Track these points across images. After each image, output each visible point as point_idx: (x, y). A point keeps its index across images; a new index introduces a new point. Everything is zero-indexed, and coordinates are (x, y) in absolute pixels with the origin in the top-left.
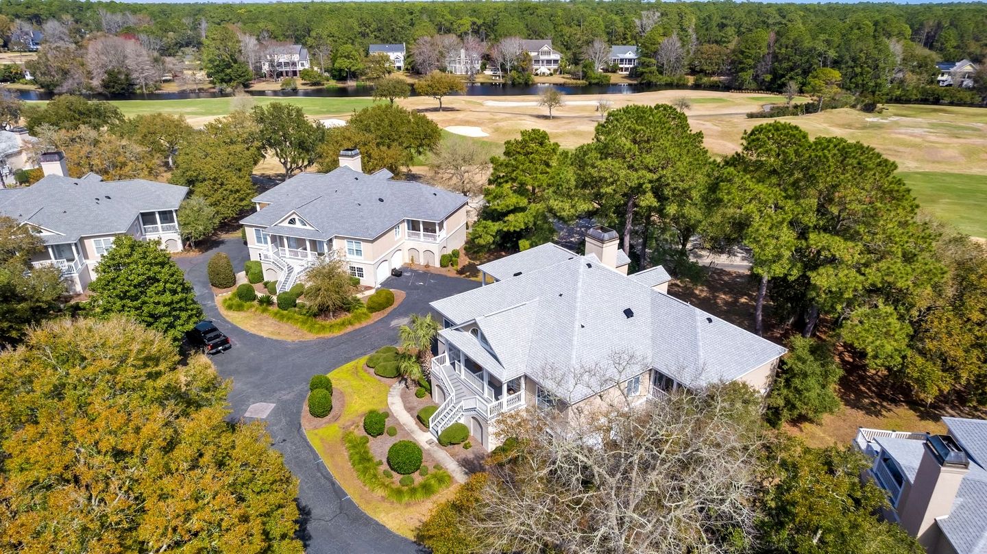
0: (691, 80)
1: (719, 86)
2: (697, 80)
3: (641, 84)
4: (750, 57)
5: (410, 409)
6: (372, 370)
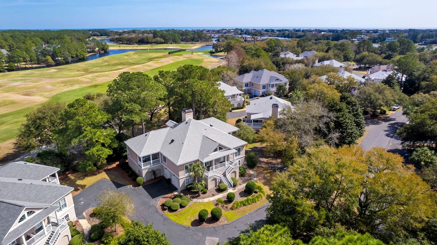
5: (213, 195)
6: (180, 210)
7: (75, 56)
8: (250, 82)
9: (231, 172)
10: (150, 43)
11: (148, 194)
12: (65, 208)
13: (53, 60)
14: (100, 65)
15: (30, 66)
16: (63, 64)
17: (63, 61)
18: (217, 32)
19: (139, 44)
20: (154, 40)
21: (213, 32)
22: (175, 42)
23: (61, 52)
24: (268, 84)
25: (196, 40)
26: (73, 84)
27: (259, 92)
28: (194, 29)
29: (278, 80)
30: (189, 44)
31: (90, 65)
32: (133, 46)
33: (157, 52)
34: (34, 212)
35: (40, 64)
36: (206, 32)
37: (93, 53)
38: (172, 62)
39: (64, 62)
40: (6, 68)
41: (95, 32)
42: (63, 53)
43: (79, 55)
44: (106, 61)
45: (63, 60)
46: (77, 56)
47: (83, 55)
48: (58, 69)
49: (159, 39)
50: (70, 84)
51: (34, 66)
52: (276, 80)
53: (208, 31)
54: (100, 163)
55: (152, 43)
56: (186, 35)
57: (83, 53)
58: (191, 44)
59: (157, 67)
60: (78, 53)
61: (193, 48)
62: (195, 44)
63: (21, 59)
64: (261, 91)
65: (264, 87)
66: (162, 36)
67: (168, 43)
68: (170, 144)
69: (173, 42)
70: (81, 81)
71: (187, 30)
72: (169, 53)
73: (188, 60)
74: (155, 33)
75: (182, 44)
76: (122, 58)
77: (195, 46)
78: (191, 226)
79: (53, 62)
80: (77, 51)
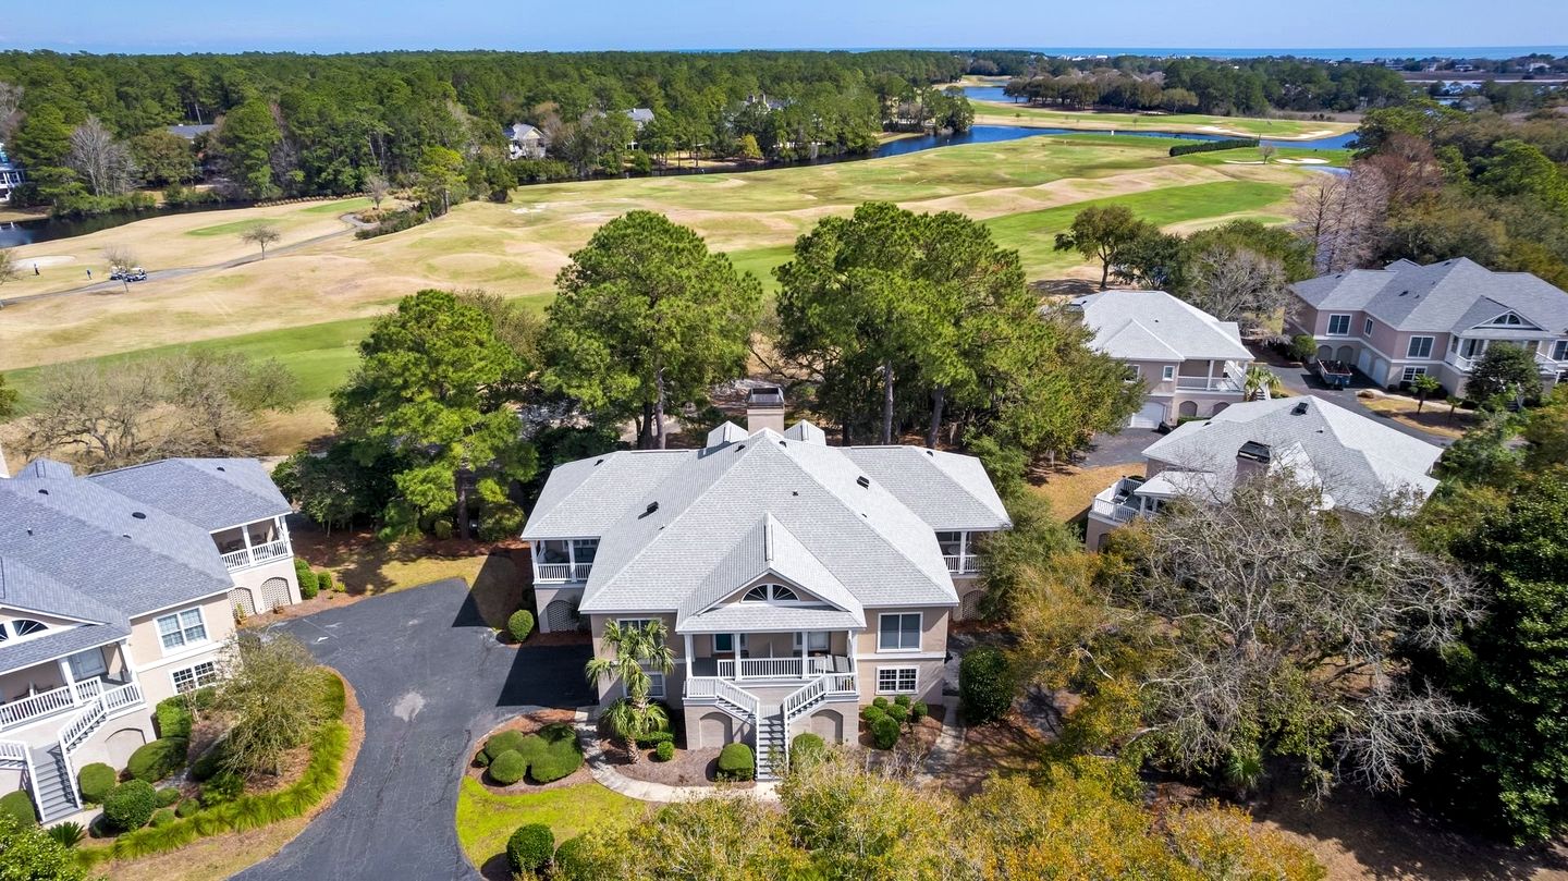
0: (158, 198)
1: (215, 201)
2: (169, 195)
3: (58, 217)
4: (258, 147)
5: (682, 781)
6: (522, 785)
7: (834, 139)
8: (1363, 314)
9: (811, 710)
10: (1144, 108)
11: (504, 681)
12: (200, 642)
13: (763, 149)
14: (886, 177)
15: (693, 164)
16: (790, 165)
17: (792, 154)
18: (1496, 70)
19: (1101, 111)
20: (1159, 98)
21: (1477, 68)
22: (1246, 108)
23: (789, 124)
24: (1448, 334)
25: (1346, 105)
26: (735, 235)
27: (1389, 365)
28: (1382, 57)
29: (1514, 319)
30: (1302, 119)
31: (853, 175)
32: (1067, 117)
33: (1135, 145)
34: (42, 627)
35: (721, 159)
36: (1439, 68)
37: (913, 132)
38: (1149, 186)
39: (795, 156)
40: (629, 165)
41: (981, 61)
42: (795, 126)
43: (850, 136)
44: (921, 166)
45: (795, 150)
46: (842, 139)
47: (863, 138)
48: (749, 179)
49: (1179, 94)
50: (725, 232)
51: (702, 164)
52: (1500, 320)
53: (1451, 65)
54: (491, 521)
55: (1150, 108)
56: (1304, 82)
57: (863, 131)
58: (1314, 118)
59: (1071, 202)
60: (847, 129)
61: (1304, 137)
62: (1329, 119)
63: (671, 141)
64: (1398, 364)
65: (1420, 346)
66: (1195, 85)
67: (1216, 110)
68: (640, 517)
69: (1234, 109)
70: (763, 225)
71: (1347, 60)
72: (1172, 153)
73: (1227, 183)
74: (1174, 71)
75: (1273, 117)
76: (985, 157)
77: (1324, 128)
78: (478, 869)
79: (758, 153)
80: (844, 120)
